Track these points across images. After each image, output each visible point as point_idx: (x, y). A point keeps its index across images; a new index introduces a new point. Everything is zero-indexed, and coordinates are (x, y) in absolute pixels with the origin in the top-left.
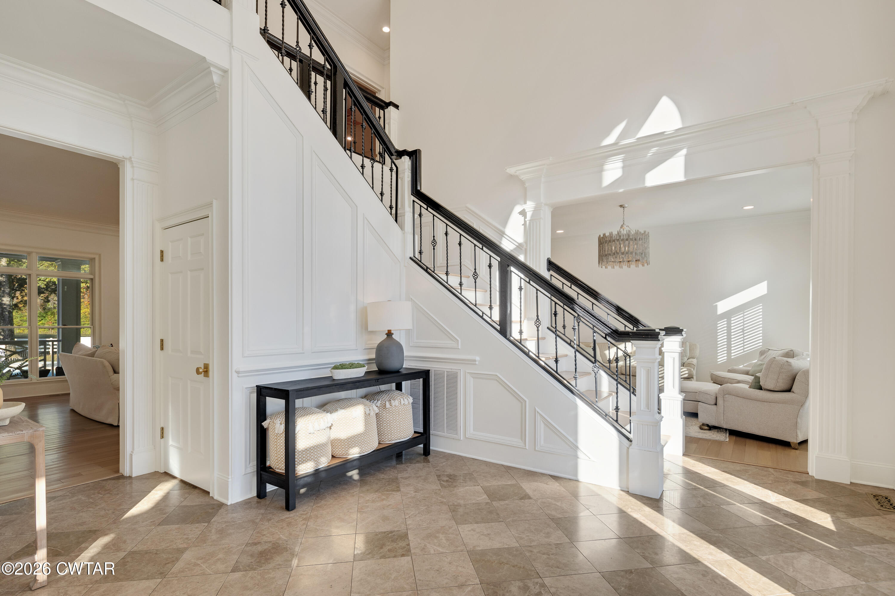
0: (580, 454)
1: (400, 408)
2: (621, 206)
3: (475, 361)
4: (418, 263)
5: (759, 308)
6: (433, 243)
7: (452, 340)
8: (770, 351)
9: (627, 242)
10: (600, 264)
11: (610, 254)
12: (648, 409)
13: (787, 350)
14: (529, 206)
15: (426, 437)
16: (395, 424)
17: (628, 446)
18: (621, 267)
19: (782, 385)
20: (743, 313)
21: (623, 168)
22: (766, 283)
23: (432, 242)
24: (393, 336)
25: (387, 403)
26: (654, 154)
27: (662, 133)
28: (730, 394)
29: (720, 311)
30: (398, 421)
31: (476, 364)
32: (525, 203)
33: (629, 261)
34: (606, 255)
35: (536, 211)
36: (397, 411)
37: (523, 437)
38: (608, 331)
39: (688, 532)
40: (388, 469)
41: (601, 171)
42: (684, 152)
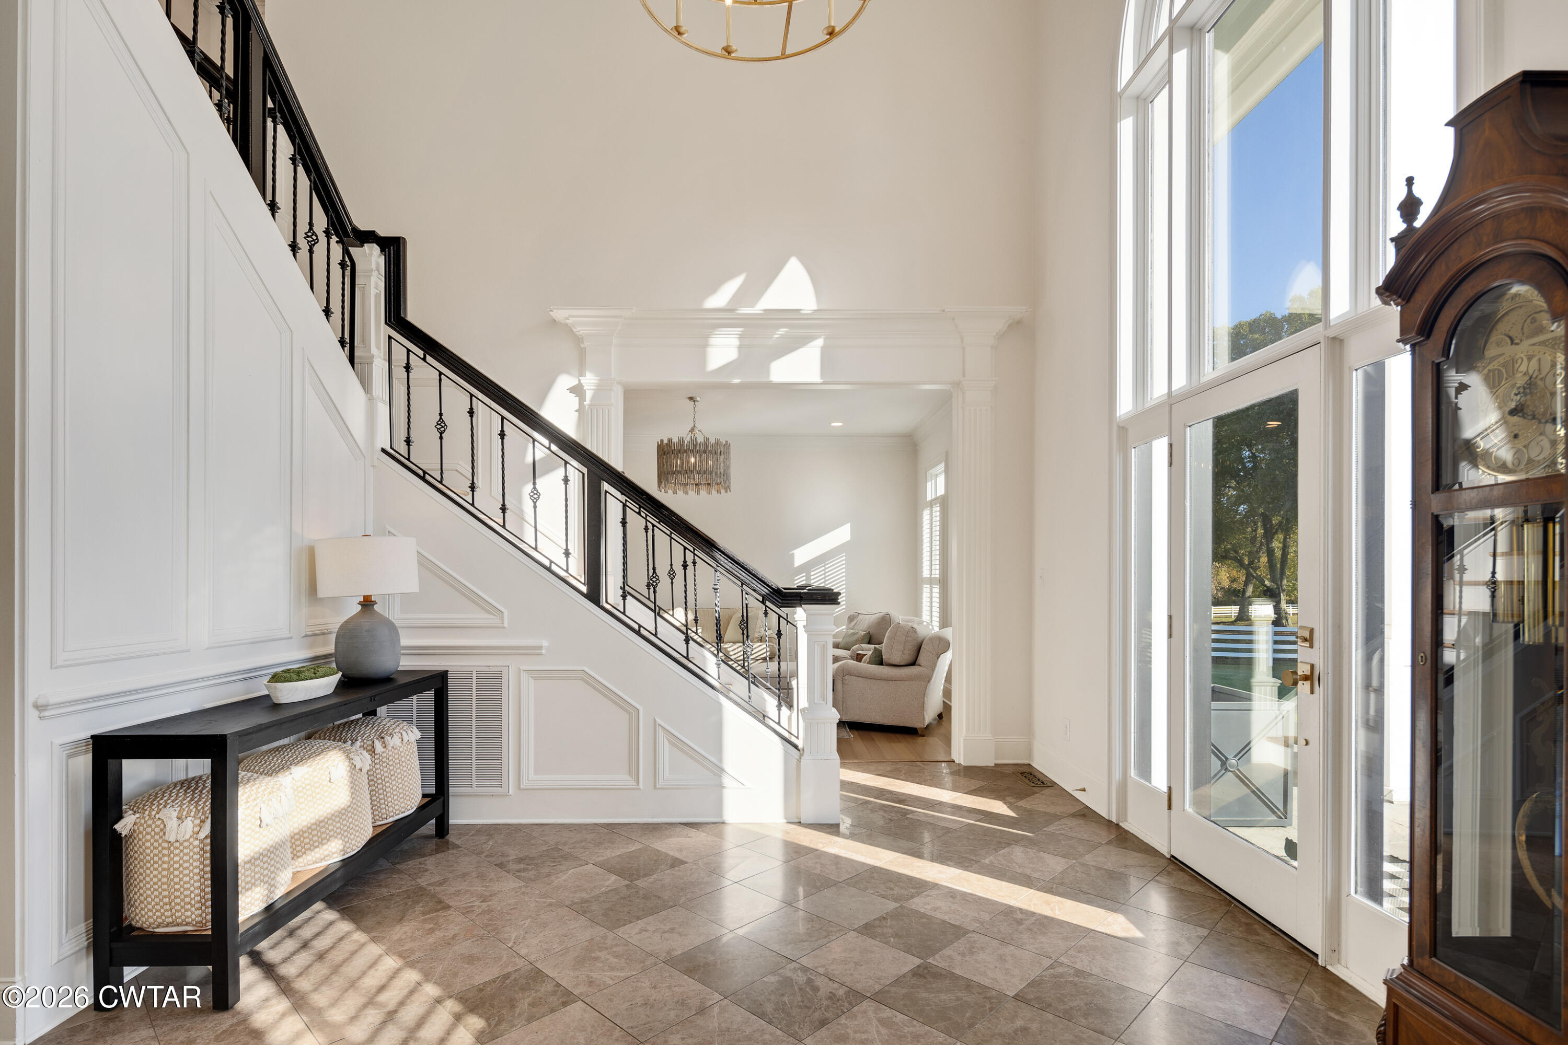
0: (726, 781)
1: (401, 750)
2: (691, 399)
3: (540, 648)
4: (405, 463)
5: (842, 559)
6: (439, 427)
7: (490, 613)
8: (860, 616)
9: (704, 455)
10: (663, 485)
11: (679, 472)
12: (824, 700)
13: (882, 614)
14: (589, 381)
15: (444, 802)
16: (394, 783)
17: (798, 758)
18: (686, 493)
19: (908, 658)
20: (824, 566)
21: (740, 347)
22: (849, 524)
23: (438, 424)
24: (375, 607)
25: (376, 742)
26: (782, 337)
27: (798, 311)
28: (850, 674)
29: (798, 562)
30: (399, 776)
31: (541, 654)
32: (581, 373)
33: (697, 485)
34: (673, 473)
35: (599, 390)
36: (397, 756)
37: (633, 771)
38: (765, 591)
39: (898, 854)
40: (382, 876)
41: (703, 346)
42: (820, 342)
